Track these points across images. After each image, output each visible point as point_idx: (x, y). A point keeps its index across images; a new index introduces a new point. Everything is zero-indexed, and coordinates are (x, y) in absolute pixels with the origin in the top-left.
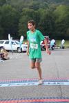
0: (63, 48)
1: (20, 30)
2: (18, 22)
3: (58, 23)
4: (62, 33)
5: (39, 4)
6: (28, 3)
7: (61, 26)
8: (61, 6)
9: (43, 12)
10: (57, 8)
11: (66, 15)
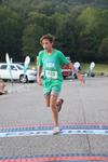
1: (25, 47)
4: (91, 51)
5: (54, 6)
6: (37, 3)
8: (89, 8)
9: (61, 19)
10: (84, 12)
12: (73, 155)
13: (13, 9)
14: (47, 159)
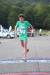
0: (41, 35)
1: (10, 22)
2: (8, 16)
3: (37, 17)
4: (40, 24)
5: (23, 3)
6: (15, 2)
7: (39, 19)
8: (39, 4)
9: (26, 9)
10: (37, 6)
11: (43, 11)
12: (31, 72)
13: (3, 4)
14: (19, 74)
